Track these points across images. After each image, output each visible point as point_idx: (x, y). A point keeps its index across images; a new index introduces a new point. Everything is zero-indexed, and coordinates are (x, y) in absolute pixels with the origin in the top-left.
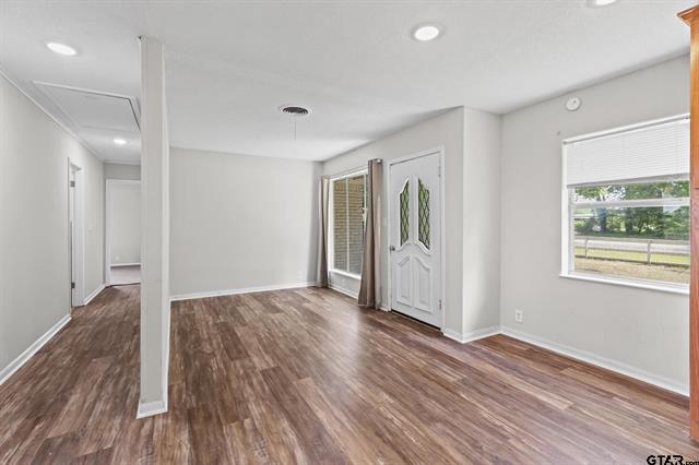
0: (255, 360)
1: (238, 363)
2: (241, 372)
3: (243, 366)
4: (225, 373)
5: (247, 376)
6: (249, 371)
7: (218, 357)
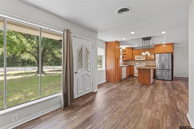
0: (149, 115)
1: (157, 117)
2: (158, 113)
3: (156, 115)
4: (164, 116)
5: (156, 111)
6: (155, 112)
7: (165, 125)
